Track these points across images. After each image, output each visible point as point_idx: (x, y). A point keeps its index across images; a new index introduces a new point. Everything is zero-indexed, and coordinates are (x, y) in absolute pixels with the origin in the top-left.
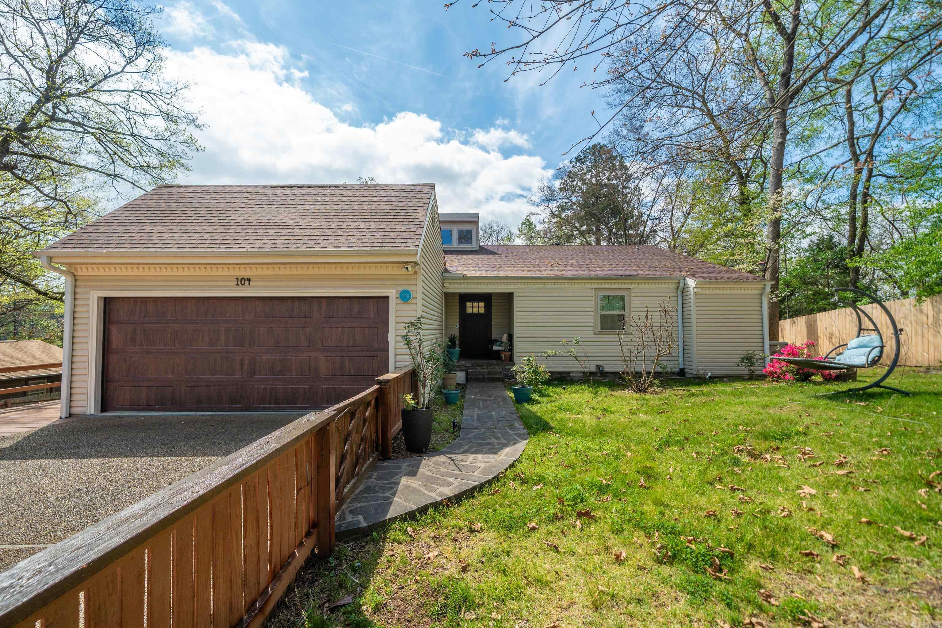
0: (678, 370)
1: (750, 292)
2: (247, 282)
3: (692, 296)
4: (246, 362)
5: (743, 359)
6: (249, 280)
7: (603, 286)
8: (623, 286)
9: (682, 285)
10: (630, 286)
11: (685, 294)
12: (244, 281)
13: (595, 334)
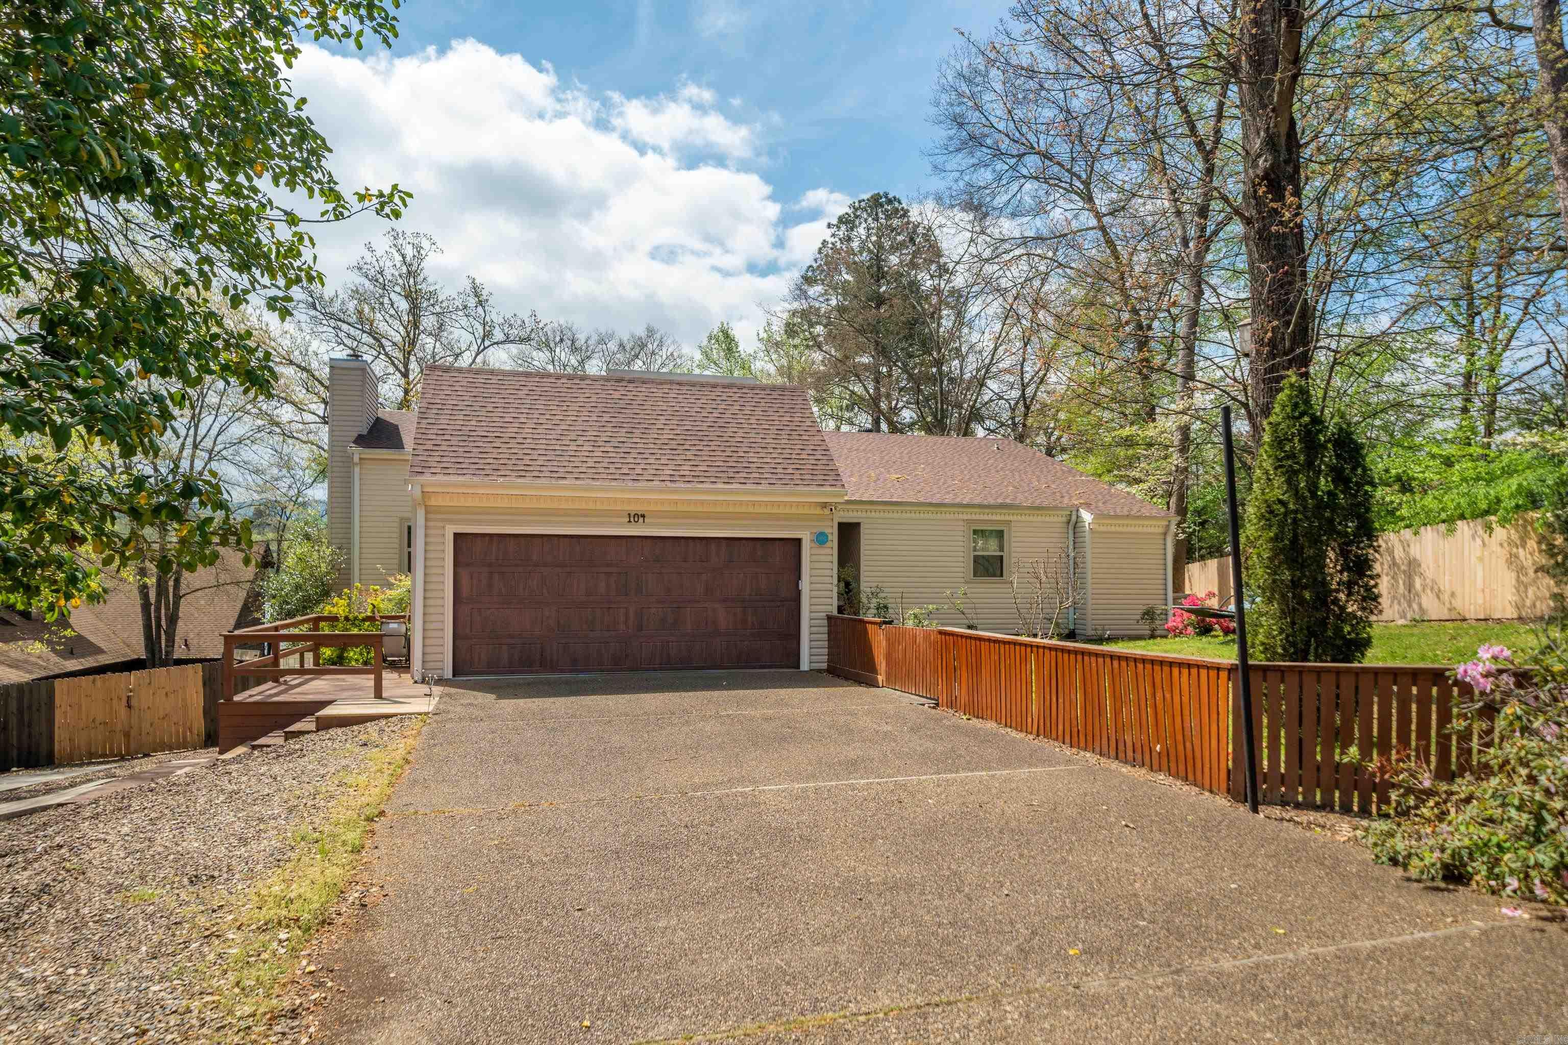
0: (1067, 631)
1: (1152, 530)
2: (641, 520)
3: (1087, 534)
4: (632, 615)
5: (1144, 614)
6: (643, 516)
7: (977, 517)
8: (1002, 518)
9: (1074, 518)
10: (1011, 518)
11: (1078, 530)
12: (637, 517)
13: (966, 582)
